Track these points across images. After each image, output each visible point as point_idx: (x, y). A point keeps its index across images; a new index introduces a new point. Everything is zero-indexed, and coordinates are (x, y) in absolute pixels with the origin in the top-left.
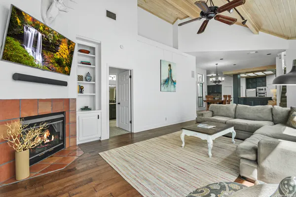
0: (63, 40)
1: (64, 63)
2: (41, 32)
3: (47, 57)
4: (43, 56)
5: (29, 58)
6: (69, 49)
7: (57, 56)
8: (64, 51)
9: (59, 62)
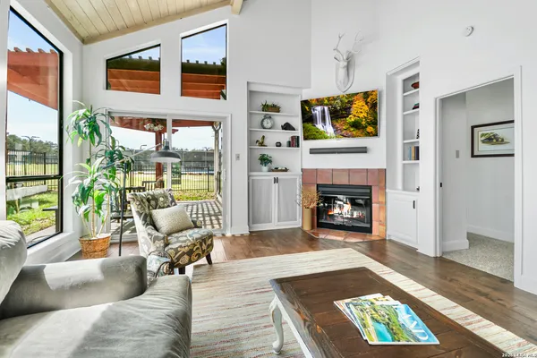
0: (355, 98)
1: (364, 123)
2: (327, 105)
3: (338, 125)
4: (333, 126)
5: (321, 133)
6: (367, 104)
7: (351, 119)
8: (359, 110)
9: (356, 125)
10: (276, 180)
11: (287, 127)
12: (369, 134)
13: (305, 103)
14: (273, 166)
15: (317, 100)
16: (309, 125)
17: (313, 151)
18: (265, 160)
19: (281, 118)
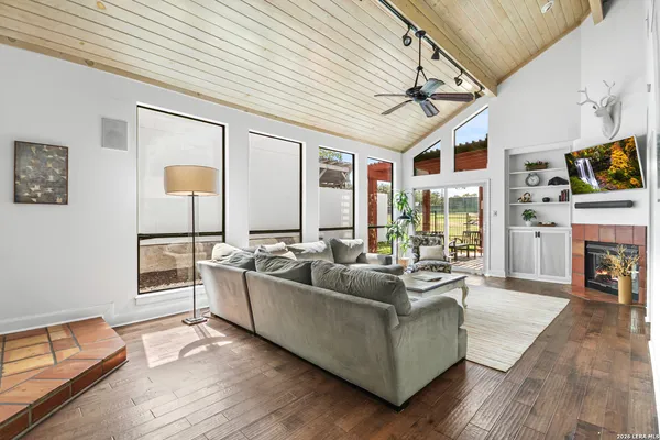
0: (612, 147)
1: (626, 174)
2: (587, 157)
3: (601, 178)
4: (597, 179)
5: (587, 186)
6: (625, 152)
7: (613, 171)
8: (619, 160)
9: (619, 177)
10: (538, 235)
11: (556, 181)
12: (633, 186)
13: (568, 156)
14: (537, 220)
15: (578, 152)
16: (575, 179)
17: (578, 206)
18: (528, 215)
19: (549, 174)
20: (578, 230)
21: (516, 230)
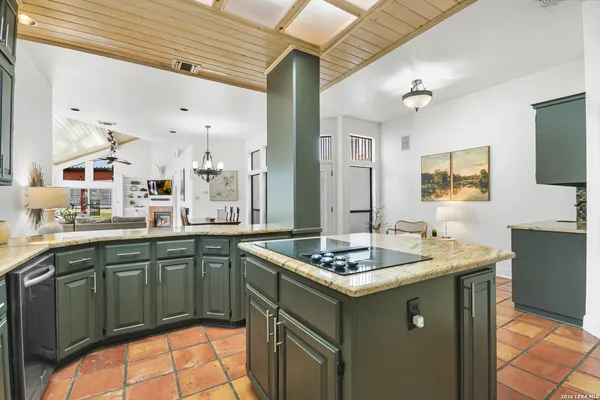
7: (165, 189)
10: (137, 211)
11: (143, 190)
14: (136, 205)
17: (152, 200)
18: (132, 203)
19: (140, 187)
20: (151, 208)
21: (127, 209)
